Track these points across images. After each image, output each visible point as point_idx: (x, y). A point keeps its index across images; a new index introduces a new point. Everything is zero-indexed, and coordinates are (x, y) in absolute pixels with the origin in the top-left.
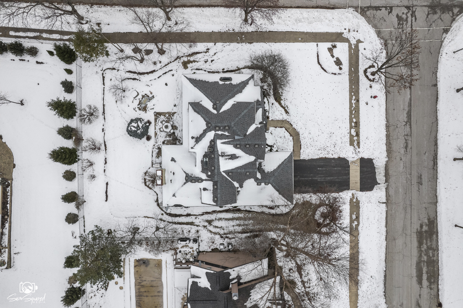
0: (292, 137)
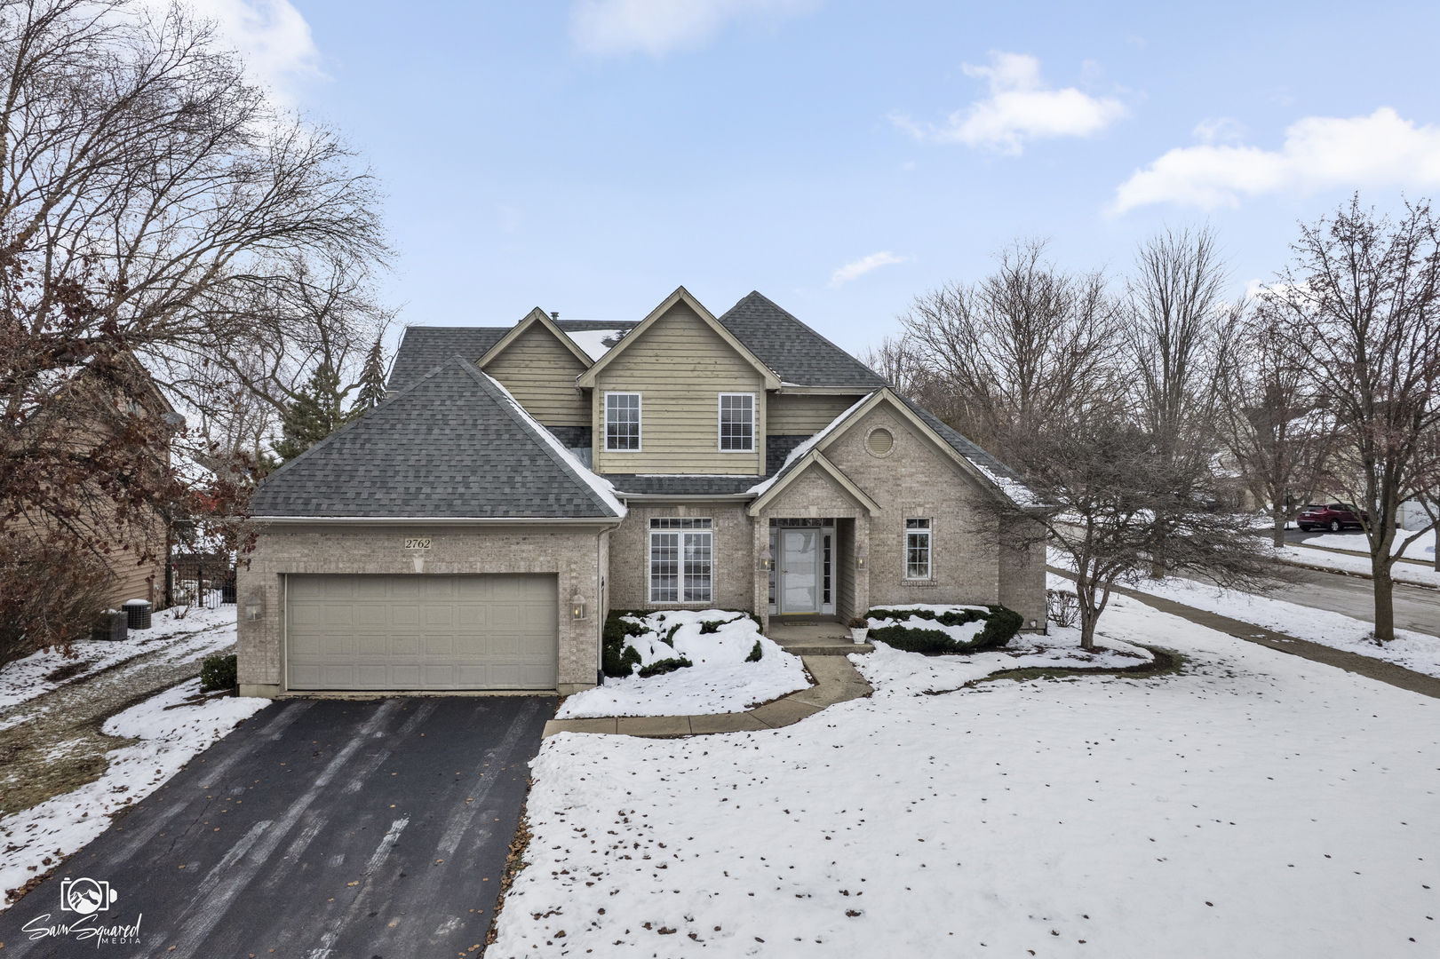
0: (743, 709)
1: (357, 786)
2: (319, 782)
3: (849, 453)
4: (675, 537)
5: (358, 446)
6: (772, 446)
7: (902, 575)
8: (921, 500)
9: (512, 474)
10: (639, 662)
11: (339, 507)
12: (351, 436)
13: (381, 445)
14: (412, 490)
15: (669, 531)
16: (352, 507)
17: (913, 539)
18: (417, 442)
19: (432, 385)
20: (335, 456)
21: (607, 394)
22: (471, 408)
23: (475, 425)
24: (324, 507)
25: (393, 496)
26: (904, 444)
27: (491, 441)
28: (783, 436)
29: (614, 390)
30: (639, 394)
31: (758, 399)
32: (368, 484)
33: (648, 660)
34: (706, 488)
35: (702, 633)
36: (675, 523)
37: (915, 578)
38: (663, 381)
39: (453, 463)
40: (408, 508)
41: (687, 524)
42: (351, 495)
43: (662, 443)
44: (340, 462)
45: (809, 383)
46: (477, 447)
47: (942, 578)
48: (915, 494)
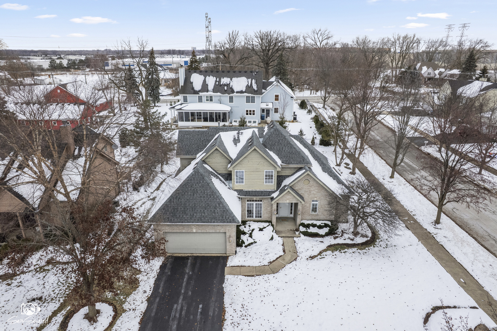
0: (267, 264)
1: (190, 293)
2: (183, 291)
3: (298, 185)
4: (253, 204)
5: (177, 200)
6: (279, 179)
7: (310, 213)
8: (316, 196)
9: (214, 209)
10: (244, 244)
11: (176, 220)
12: (175, 197)
13: (183, 200)
14: (192, 215)
15: (251, 203)
16: (179, 220)
17: (313, 205)
18: (191, 199)
19: (192, 179)
20: (172, 204)
21: (235, 171)
22: (203, 187)
23: (204, 193)
24: (172, 220)
25: (188, 217)
26: (312, 183)
27: (209, 198)
28: (282, 176)
29: (237, 169)
30: (244, 170)
31: (275, 171)
32: (181, 213)
33: (246, 243)
34: (261, 194)
35: (259, 230)
36: (253, 201)
37: (313, 213)
38: (250, 167)
39: (200, 206)
40: (192, 220)
41: (256, 201)
42: (178, 216)
43: (250, 182)
44: (174, 206)
45: (289, 164)
46: (206, 200)
47: (320, 214)
48: (315, 194)
